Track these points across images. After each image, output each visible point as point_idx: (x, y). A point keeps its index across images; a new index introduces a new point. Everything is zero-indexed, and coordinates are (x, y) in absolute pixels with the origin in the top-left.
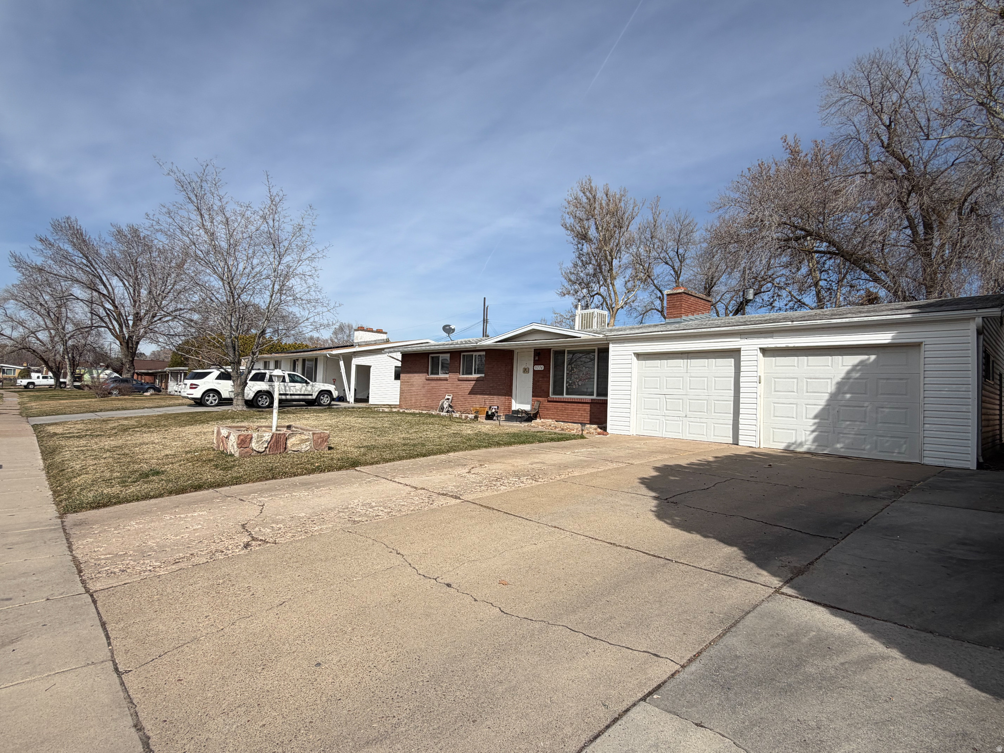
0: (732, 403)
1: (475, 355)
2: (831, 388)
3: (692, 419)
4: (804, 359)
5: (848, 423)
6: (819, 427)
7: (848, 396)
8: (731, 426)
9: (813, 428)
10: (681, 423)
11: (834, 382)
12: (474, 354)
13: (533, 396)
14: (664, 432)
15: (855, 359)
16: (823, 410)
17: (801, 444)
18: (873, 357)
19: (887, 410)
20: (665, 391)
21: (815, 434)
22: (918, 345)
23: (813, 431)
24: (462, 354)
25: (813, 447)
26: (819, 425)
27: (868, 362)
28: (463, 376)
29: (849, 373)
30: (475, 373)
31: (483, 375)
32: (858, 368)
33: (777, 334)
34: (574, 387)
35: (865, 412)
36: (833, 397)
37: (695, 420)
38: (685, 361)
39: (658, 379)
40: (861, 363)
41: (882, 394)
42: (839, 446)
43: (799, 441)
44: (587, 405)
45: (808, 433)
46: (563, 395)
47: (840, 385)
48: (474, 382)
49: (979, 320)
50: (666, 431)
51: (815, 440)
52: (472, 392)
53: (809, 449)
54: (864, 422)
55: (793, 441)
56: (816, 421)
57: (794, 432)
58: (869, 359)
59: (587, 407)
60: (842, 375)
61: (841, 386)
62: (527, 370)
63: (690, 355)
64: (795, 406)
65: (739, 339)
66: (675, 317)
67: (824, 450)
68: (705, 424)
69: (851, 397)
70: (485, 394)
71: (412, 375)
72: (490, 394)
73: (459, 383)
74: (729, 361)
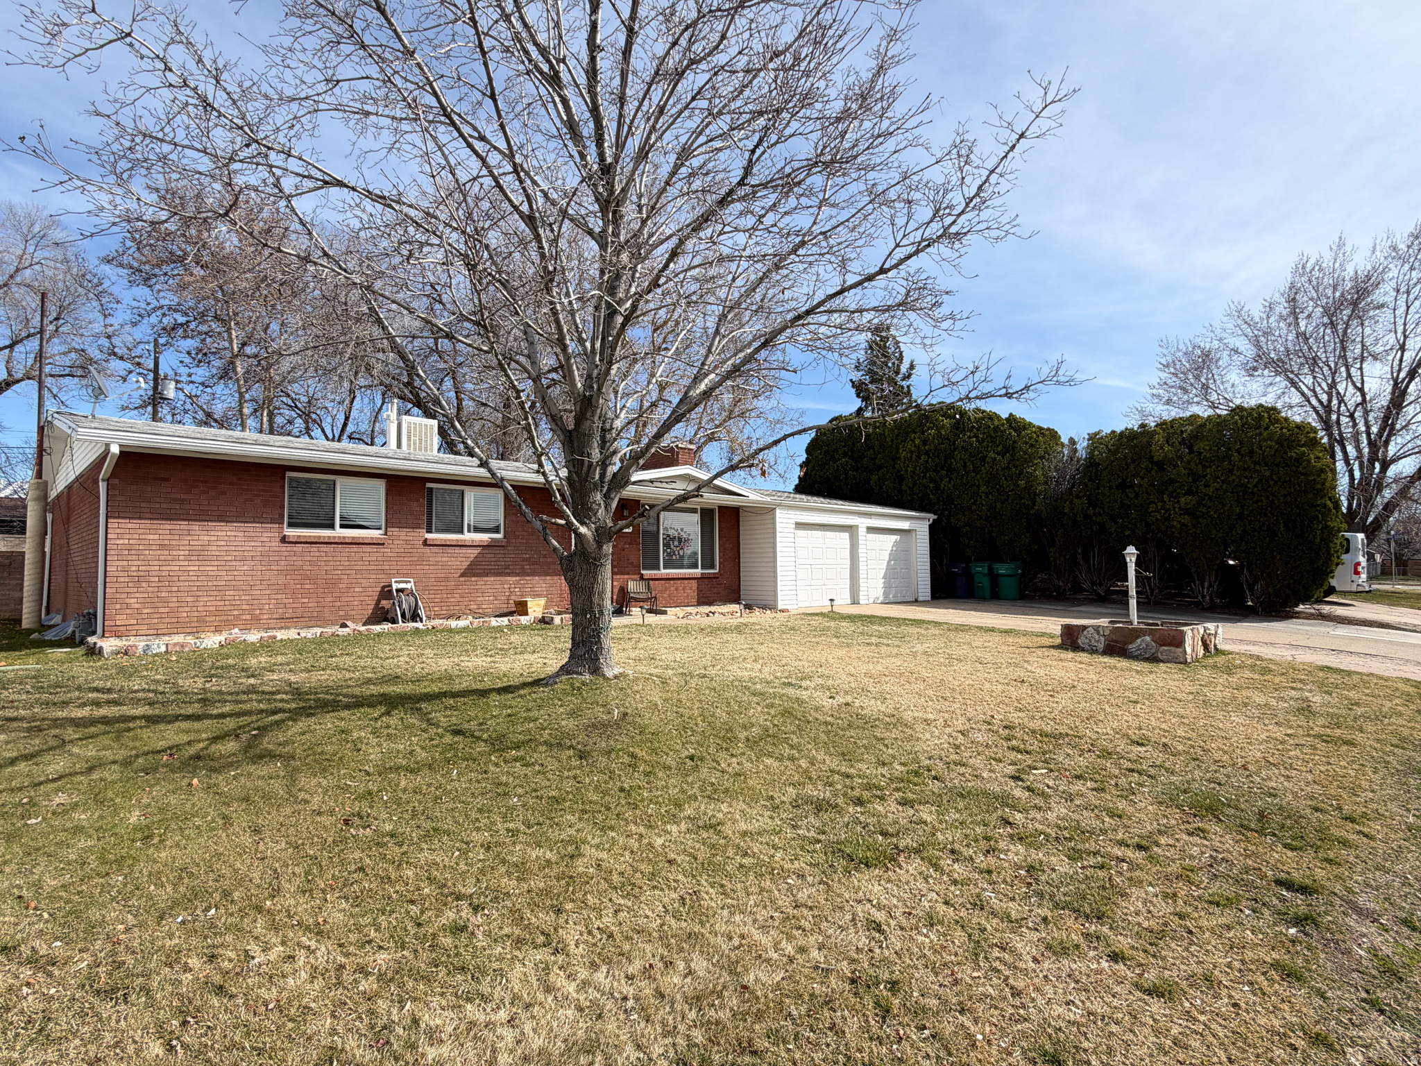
0: (849, 570)
3: (828, 587)
4: (877, 536)
5: (893, 580)
7: (892, 563)
8: (848, 590)
9: (882, 586)
11: (888, 553)
12: (466, 490)
14: (811, 602)
15: (894, 538)
18: (899, 537)
19: (903, 571)
20: (811, 561)
21: (883, 589)
24: (428, 486)
25: (883, 599)
26: (884, 583)
28: (436, 536)
29: (892, 547)
30: (471, 530)
31: (500, 536)
32: (895, 544)
34: (674, 558)
36: (888, 564)
38: (822, 532)
40: (896, 541)
41: (901, 561)
44: (691, 582)
46: (659, 569)
48: (476, 551)
50: (812, 600)
54: (898, 579)
57: (876, 590)
63: (825, 527)
65: (857, 518)
68: (835, 590)
70: (509, 575)
71: (196, 527)
72: (523, 573)
73: (427, 550)
74: (846, 535)
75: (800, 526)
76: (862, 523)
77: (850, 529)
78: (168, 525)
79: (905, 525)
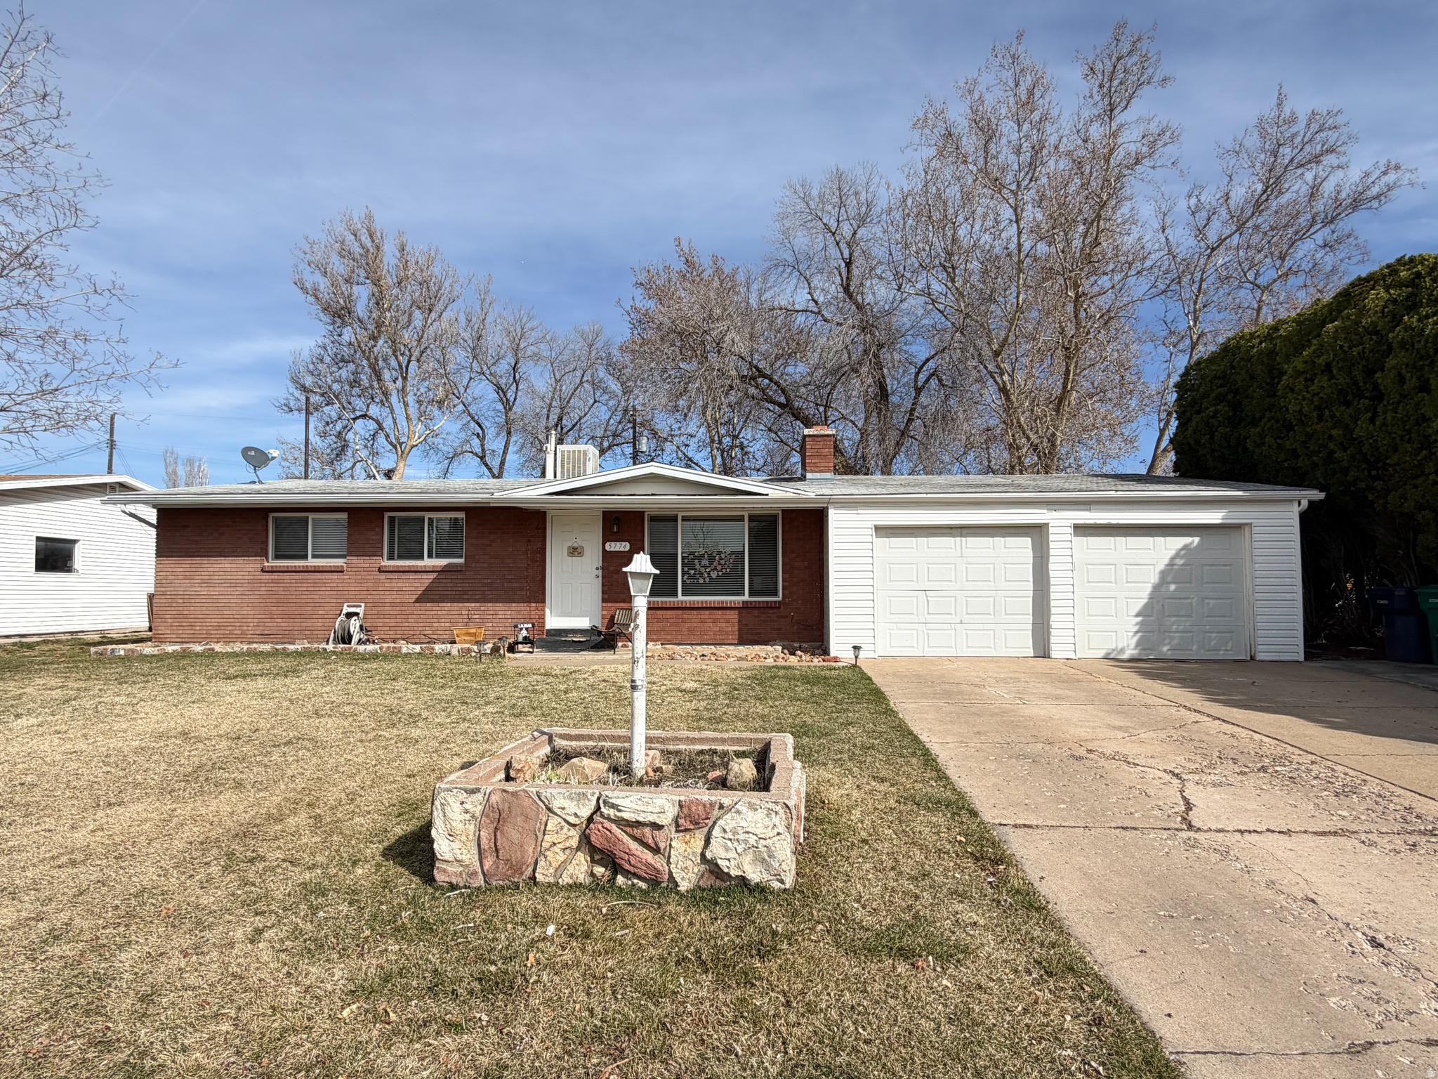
0: (1031, 599)
1: (431, 520)
2: (1154, 578)
3: (971, 626)
4: (1121, 540)
5: (1173, 619)
6: (1144, 628)
7: (1173, 587)
8: (1030, 632)
9: (1136, 628)
10: (953, 632)
11: (1158, 570)
12: (427, 515)
13: (604, 600)
14: (926, 649)
15: (1178, 542)
16: (1146, 605)
17: (1122, 651)
18: (1197, 540)
19: (1212, 602)
20: (927, 586)
21: (1139, 635)
22: (1238, 527)
23: (1137, 632)
24: (387, 515)
25: (1136, 652)
26: (1141, 624)
27: (1192, 546)
28: (392, 563)
29: (1172, 559)
30: (430, 556)
31: (461, 561)
32: (1183, 552)
33: (1097, 507)
34: (701, 581)
35: (1191, 604)
36: (1156, 588)
37: (976, 627)
38: (958, 539)
39: (914, 566)
40: (1185, 547)
41: (1207, 583)
42: (1165, 649)
43: (1120, 647)
44: (732, 612)
45: (1132, 634)
46: (676, 595)
47: (1163, 574)
48: (432, 576)
49: (1305, 503)
50: (929, 647)
51: (1138, 644)
52: (427, 596)
53: (1132, 654)
54: (1191, 616)
55: (1114, 647)
56: (1140, 619)
57: (1114, 634)
58: (1193, 542)
59: (734, 616)
60: (1166, 561)
61: (1167, 575)
62: (579, 550)
63: (965, 531)
64: (1113, 600)
65: (1045, 511)
66: (820, 472)
67: (1150, 654)
68: (992, 632)
69: (1177, 588)
70: (468, 601)
71: (205, 561)
72: (484, 600)
73: (383, 576)
74: (1027, 542)
75: (883, 531)
76: (1060, 522)
77: (1038, 532)
78: (188, 561)
79: (1214, 517)
